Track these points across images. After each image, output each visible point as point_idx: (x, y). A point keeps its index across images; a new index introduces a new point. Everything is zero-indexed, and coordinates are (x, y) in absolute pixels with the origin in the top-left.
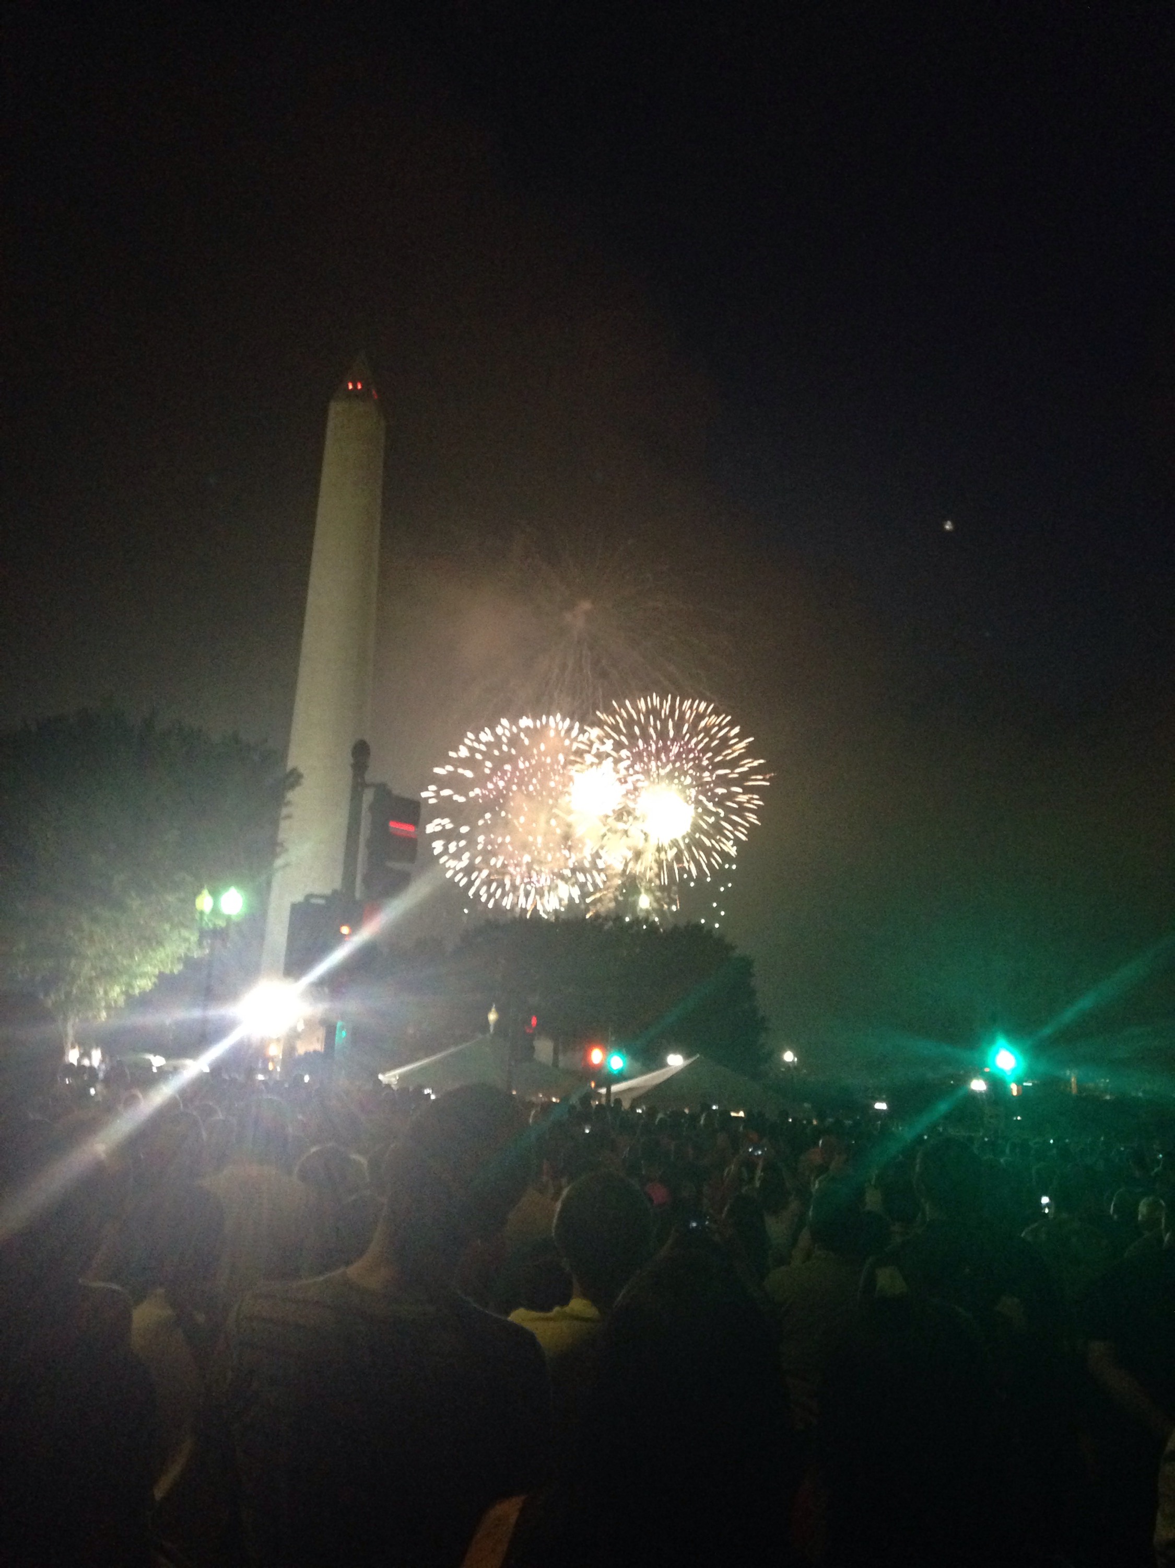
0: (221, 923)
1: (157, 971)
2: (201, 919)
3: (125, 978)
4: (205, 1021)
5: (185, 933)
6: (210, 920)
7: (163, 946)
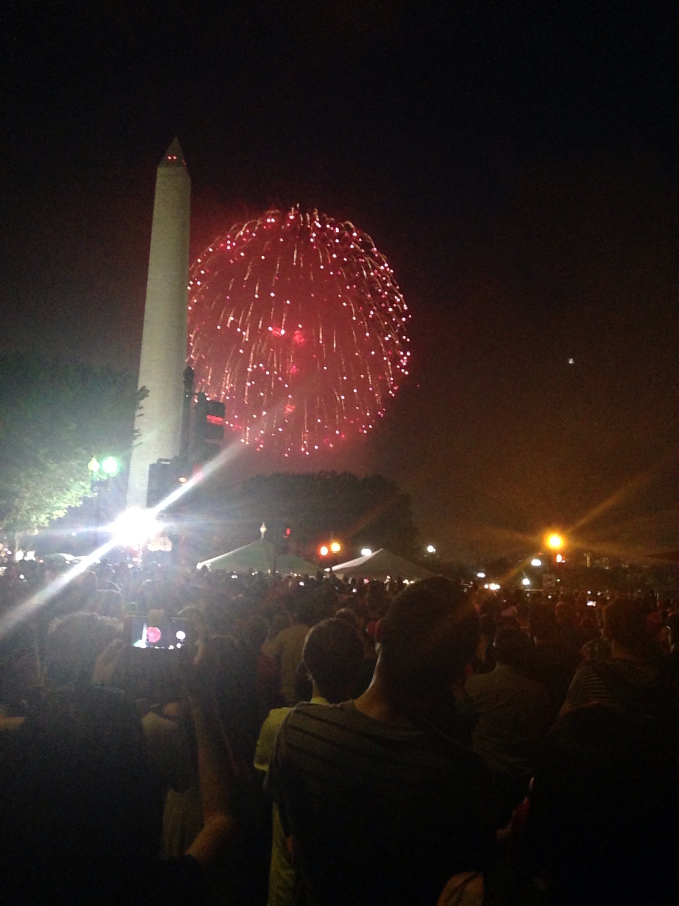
0: (105, 478)
1: (66, 506)
2: (92, 475)
3: (48, 510)
4: (96, 534)
5: (82, 483)
6: (97, 476)
7: (71, 492)
